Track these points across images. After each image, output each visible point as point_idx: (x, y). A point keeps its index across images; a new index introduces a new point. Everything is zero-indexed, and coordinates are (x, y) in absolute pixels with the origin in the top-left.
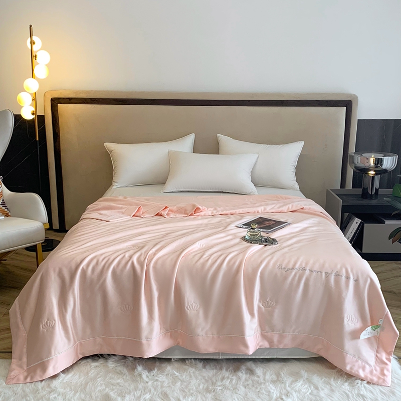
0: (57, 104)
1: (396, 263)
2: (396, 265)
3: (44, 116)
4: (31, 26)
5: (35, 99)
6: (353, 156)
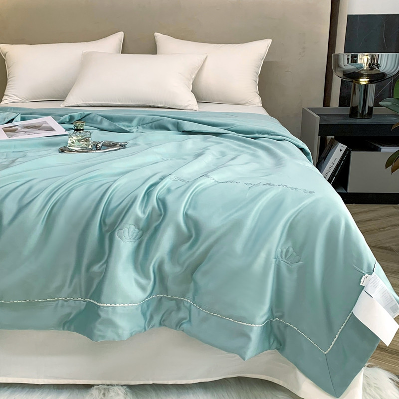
1: (395, 207)
2: (395, 210)
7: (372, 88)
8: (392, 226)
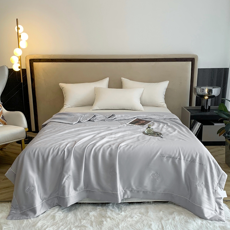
0: (33, 62)
2: (221, 148)
3: (26, 69)
4: (17, 19)
5: (20, 60)
6: (196, 89)
7: (210, 100)
8: (220, 154)
